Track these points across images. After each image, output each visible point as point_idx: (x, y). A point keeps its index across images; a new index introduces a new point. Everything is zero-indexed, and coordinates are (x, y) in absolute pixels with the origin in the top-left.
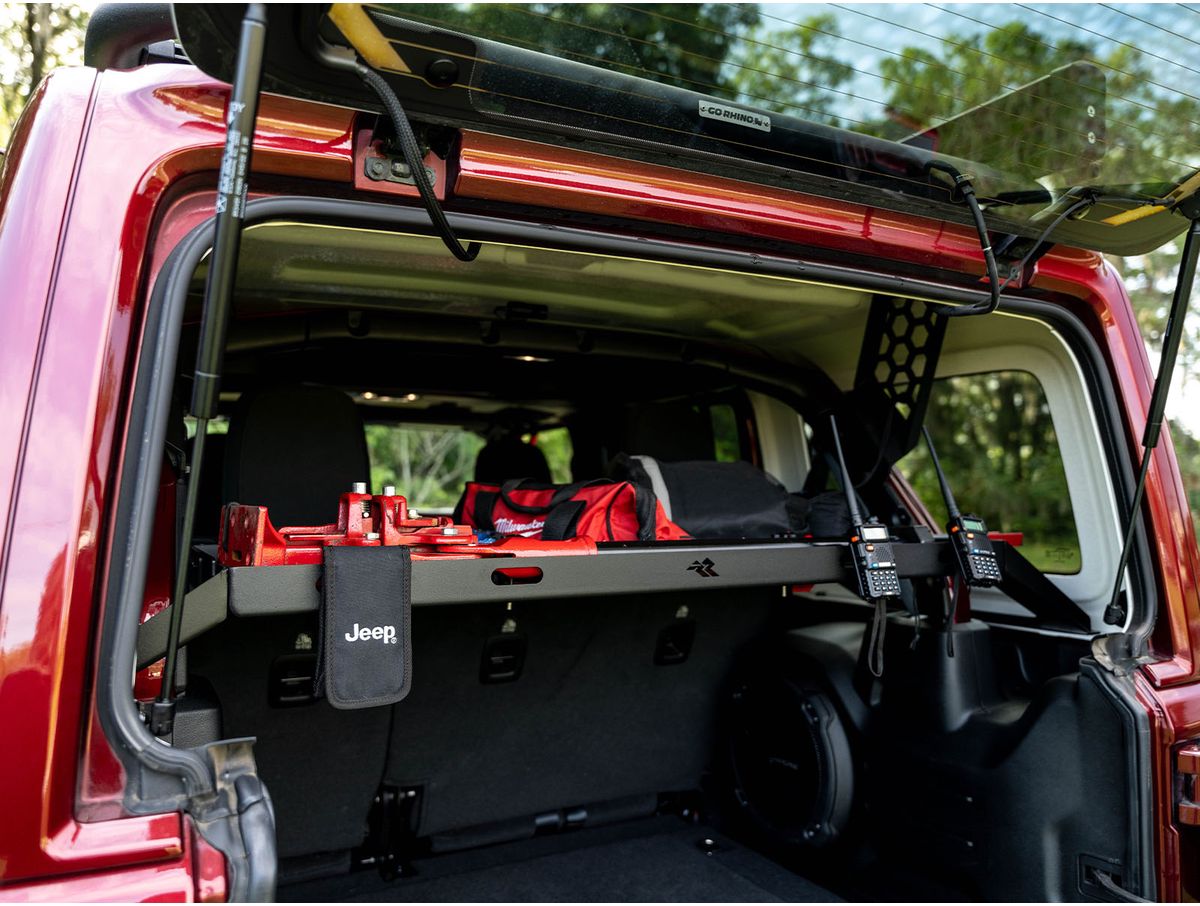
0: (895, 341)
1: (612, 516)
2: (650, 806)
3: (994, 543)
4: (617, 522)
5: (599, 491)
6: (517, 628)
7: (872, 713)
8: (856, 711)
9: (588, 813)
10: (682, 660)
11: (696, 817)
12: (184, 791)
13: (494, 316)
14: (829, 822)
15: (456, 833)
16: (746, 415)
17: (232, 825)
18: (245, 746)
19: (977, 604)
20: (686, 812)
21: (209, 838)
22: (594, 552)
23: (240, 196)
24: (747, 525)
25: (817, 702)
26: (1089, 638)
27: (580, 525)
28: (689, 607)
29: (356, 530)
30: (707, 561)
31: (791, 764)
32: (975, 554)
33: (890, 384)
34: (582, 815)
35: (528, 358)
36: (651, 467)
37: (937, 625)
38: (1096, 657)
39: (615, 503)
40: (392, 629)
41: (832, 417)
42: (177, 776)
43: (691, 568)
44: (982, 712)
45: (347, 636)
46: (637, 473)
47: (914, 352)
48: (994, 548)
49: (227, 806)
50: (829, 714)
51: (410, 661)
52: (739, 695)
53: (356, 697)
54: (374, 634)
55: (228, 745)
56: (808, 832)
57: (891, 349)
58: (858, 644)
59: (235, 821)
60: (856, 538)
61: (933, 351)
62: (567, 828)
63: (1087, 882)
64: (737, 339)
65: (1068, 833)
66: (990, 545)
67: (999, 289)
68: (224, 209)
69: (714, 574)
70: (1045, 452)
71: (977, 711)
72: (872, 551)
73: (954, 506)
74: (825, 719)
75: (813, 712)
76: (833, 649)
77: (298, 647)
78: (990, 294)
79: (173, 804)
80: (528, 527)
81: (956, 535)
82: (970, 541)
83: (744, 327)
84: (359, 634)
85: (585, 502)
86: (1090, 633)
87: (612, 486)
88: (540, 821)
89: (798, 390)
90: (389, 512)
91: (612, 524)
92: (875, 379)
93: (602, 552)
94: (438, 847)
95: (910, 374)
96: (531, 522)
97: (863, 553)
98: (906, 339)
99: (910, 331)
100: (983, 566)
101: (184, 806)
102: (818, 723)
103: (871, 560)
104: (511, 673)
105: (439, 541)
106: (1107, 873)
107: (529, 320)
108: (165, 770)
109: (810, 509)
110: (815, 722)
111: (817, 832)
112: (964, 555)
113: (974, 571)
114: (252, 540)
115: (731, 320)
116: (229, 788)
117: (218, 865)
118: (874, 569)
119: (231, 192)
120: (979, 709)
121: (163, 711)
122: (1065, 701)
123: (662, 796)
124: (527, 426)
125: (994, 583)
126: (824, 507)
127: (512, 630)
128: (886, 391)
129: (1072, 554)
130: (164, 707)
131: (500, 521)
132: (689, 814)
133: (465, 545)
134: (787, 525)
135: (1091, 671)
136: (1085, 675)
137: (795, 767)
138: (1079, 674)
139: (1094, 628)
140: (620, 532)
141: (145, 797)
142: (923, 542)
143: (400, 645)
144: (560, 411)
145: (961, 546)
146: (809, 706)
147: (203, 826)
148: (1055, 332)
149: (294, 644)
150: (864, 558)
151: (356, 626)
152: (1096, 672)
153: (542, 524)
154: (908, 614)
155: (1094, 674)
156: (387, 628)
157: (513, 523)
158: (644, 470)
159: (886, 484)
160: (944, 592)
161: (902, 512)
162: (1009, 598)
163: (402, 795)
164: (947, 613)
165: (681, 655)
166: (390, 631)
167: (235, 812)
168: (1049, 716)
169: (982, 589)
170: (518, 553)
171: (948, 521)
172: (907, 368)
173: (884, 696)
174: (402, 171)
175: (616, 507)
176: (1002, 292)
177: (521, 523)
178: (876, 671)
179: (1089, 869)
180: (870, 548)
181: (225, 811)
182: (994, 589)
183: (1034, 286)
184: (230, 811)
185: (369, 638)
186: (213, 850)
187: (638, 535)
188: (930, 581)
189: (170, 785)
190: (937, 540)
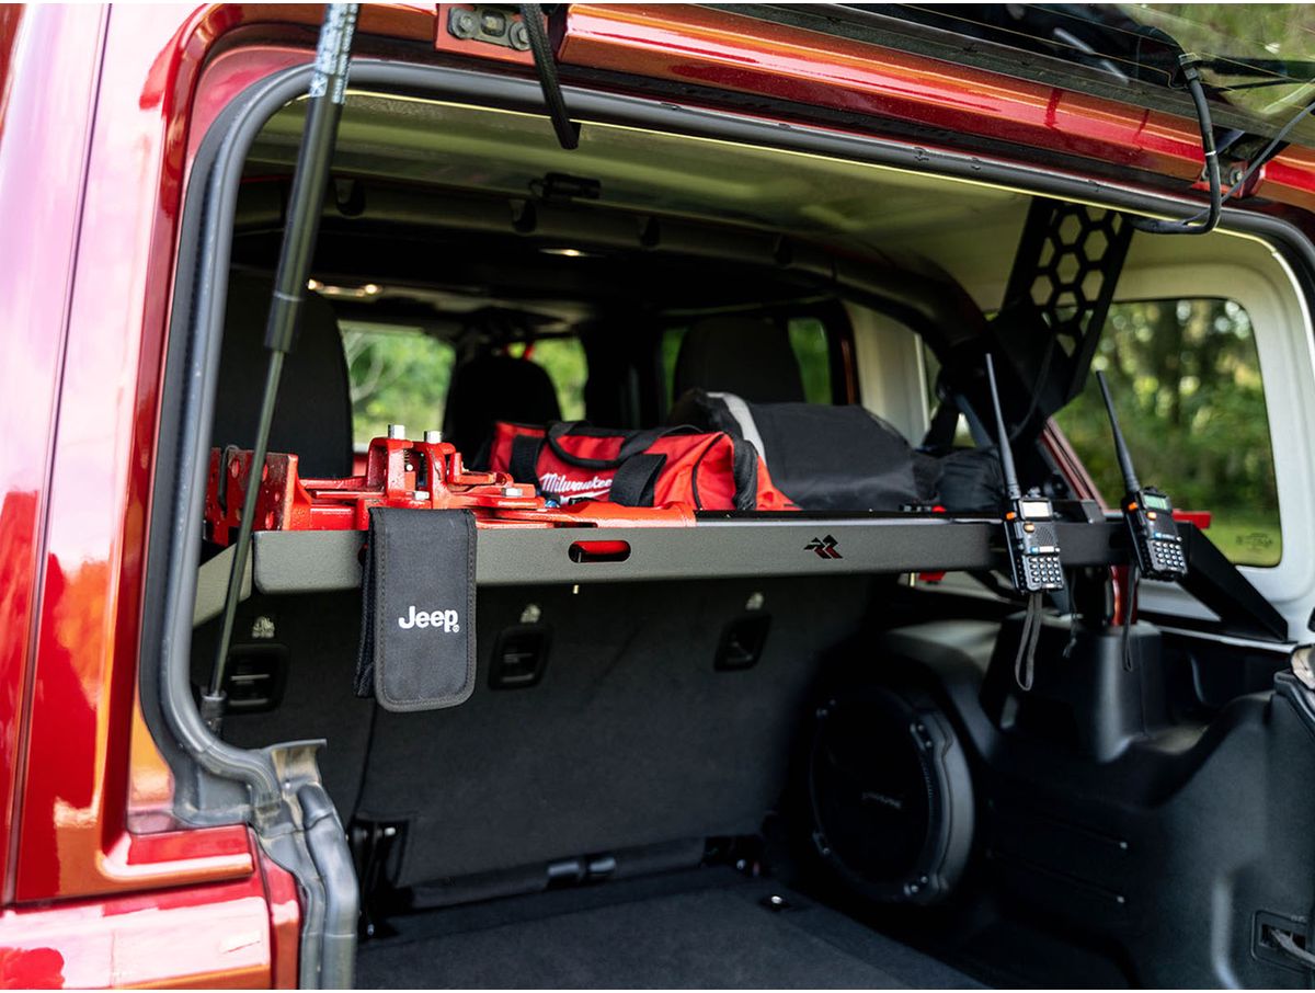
0: (1061, 249)
1: (699, 476)
2: (695, 854)
3: (1180, 526)
4: (706, 484)
5: (684, 442)
6: (541, 617)
7: (1003, 738)
8: (981, 733)
9: (617, 862)
10: (748, 666)
11: (756, 869)
12: (248, 799)
13: (527, 193)
14: (938, 873)
15: (446, 883)
16: (841, 334)
17: (298, 842)
18: (307, 750)
19: (1147, 602)
20: (741, 864)
21: (274, 856)
22: (692, 523)
23: (343, 77)
24: (864, 492)
25: (929, 721)
26: (1288, 649)
27: (660, 487)
28: (764, 595)
29: (396, 487)
30: (829, 539)
31: (892, 802)
32: (1157, 539)
33: (1051, 306)
34: (608, 864)
35: (571, 253)
36: (738, 409)
37: (1094, 626)
38: (1295, 672)
39: (705, 459)
40: (454, 613)
41: (989, 357)
42: (241, 784)
43: (810, 547)
44: (1146, 738)
45: (401, 621)
46: (722, 417)
47: (1086, 267)
48: (1179, 531)
49: (291, 820)
50: (946, 737)
51: (474, 655)
52: (824, 712)
53: (410, 698)
54: (433, 619)
55: (289, 749)
56: (910, 886)
57: (1056, 260)
58: (989, 648)
59: (300, 837)
60: (1014, 515)
61: (1112, 267)
62: (590, 880)
63: (1263, 945)
64: (837, 231)
65: (1243, 887)
66: (1175, 528)
67: (1221, 200)
68: (322, 93)
69: (837, 556)
70: (1215, 387)
71: (1139, 737)
72: (1032, 532)
73: (1132, 477)
74: (941, 744)
75: (926, 736)
76: (954, 656)
77: (256, 635)
78: (1209, 206)
79: (235, 816)
80: (587, 486)
81: (1134, 514)
82: (1151, 522)
83: (849, 214)
84: (416, 619)
85: (665, 456)
86: (1287, 642)
87: (704, 437)
88: (554, 870)
89: (927, 310)
90: (437, 465)
91: (699, 486)
92: (1029, 299)
93: (701, 524)
94: (421, 901)
95: (1080, 295)
96: (591, 479)
97: (1020, 535)
98: (1078, 248)
99: (1083, 237)
100: (1165, 553)
101: (248, 818)
102: (931, 751)
103: (1029, 542)
104: (530, 677)
105: (501, 504)
106: (1288, 934)
107: (575, 199)
108: (228, 775)
109: (942, 473)
110: (927, 749)
111: (922, 887)
112: (1143, 540)
113: (1154, 561)
114: (277, 497)
115: (836, 206)
116: (290, 799)
117: (289, 888)
118: (1033, 555)
119: (333, 72)
120: (1142, 734)
121: (215, 706)
122: (1252, 726)
123: (711, 842)
124: (519, 333)
125: (1177, 577)
126: (959, 469)
127: (534, 619)
128: (1045, 317)
129: (1270, 542)
130: (214, 702)
131: (547, 476)
132: (745, 867)
133: (534, 510)
134: (914, 494)
135: (1289, 688)
136: (1280, 693)
137: (897, 805)
138: (1274, 692)
139: (1291, 636)
140: (712, 496)
141: (203, 806)
142: (1091, 521)
143: (464, 634)
144: (571, 315)
145: (1140, 528)
146: (921, 728)
147: (266, 842)
148: (1278, 256)
149: (251, 631)
150: (1022, 540)
151: (412, 609)
152: (1294, 690)
153: (609, 482)
154: (1056, 612)
155: (1291, 692)
156: (448, 613)
157: (566, 480)
158: (730, 414)
159: (1038, 442)
160: (1107, 585)
161: (1057, 479)
162: (1189, 596)
163: (378, 833)
164: (1108, 612)
165: (749, 658)
166: (451, 616)
167: (301, 828)
168: (1231, 743)
169: (1162, 583)
170: (601, 523)
171: (1124, 494)
172: (1076, 288)
173: (1019, 718)
174: (495, 27)
175: (705, 463)
176: (1224, 204)
177: (577, 480)
178: (1024, 684)
179: (1265, 928)
180: (1030, 528)
181: (288, 826)
182: (1174, 585)
183: (1257, 195)
184: (295, 826)
185: (426, 624)
186: (281, 870)
187: (735, 502)
188: (1089, 572)
189: (232, 793)
190: (1110, 519)
